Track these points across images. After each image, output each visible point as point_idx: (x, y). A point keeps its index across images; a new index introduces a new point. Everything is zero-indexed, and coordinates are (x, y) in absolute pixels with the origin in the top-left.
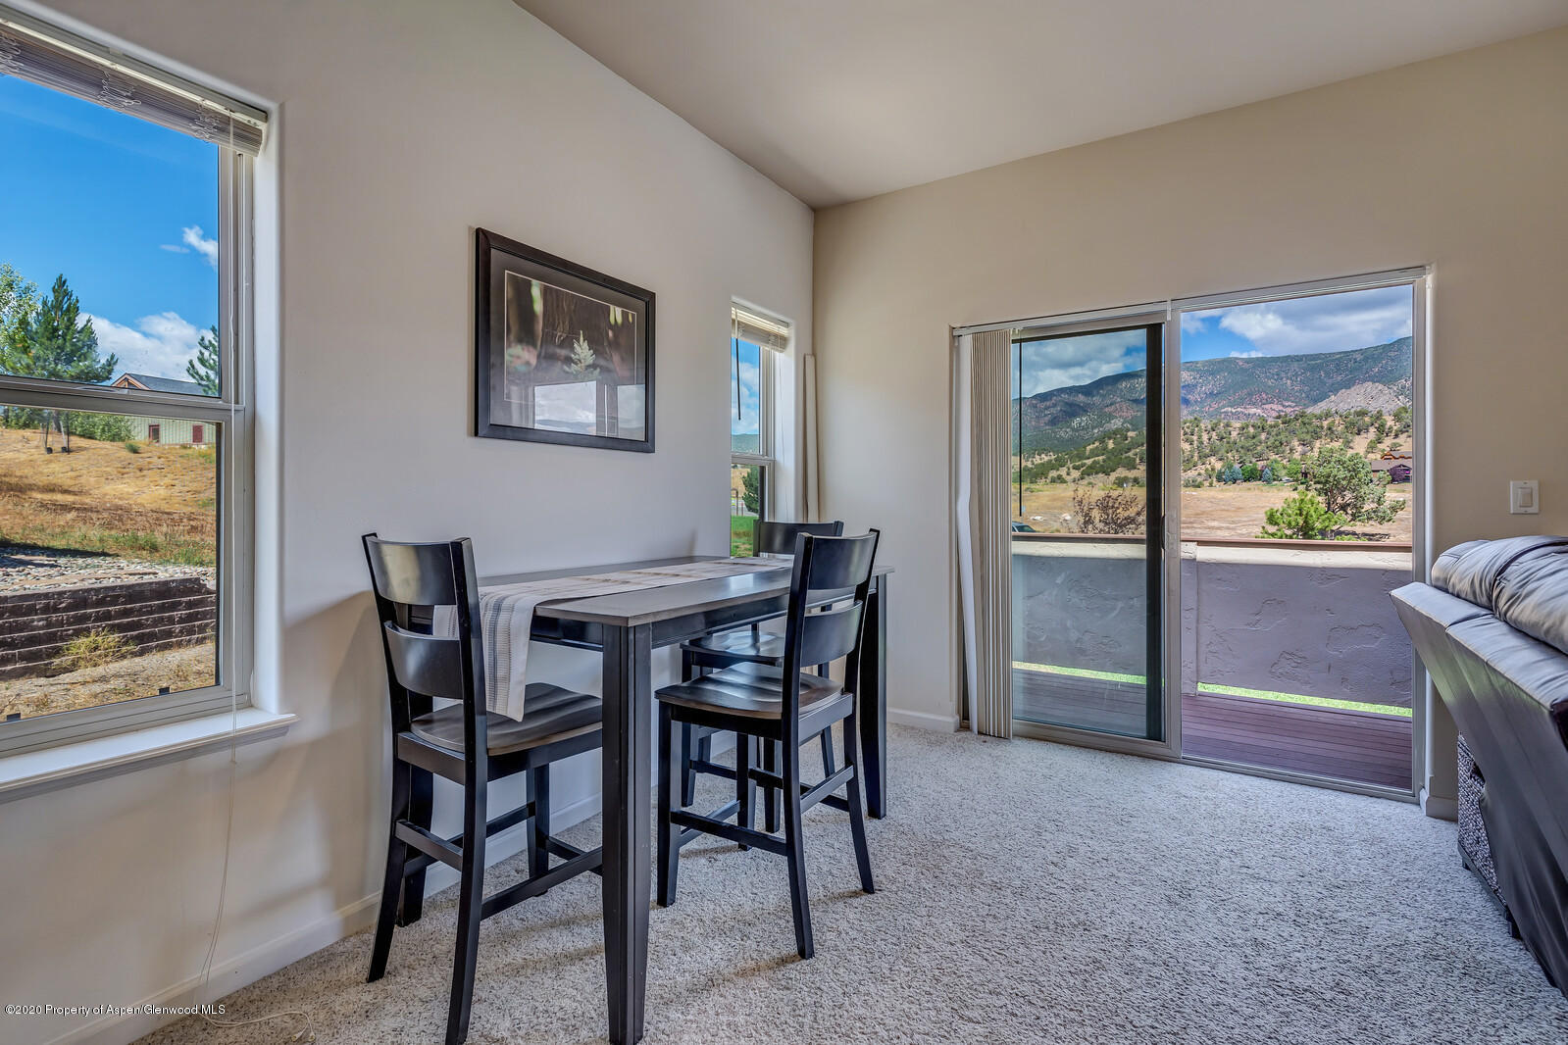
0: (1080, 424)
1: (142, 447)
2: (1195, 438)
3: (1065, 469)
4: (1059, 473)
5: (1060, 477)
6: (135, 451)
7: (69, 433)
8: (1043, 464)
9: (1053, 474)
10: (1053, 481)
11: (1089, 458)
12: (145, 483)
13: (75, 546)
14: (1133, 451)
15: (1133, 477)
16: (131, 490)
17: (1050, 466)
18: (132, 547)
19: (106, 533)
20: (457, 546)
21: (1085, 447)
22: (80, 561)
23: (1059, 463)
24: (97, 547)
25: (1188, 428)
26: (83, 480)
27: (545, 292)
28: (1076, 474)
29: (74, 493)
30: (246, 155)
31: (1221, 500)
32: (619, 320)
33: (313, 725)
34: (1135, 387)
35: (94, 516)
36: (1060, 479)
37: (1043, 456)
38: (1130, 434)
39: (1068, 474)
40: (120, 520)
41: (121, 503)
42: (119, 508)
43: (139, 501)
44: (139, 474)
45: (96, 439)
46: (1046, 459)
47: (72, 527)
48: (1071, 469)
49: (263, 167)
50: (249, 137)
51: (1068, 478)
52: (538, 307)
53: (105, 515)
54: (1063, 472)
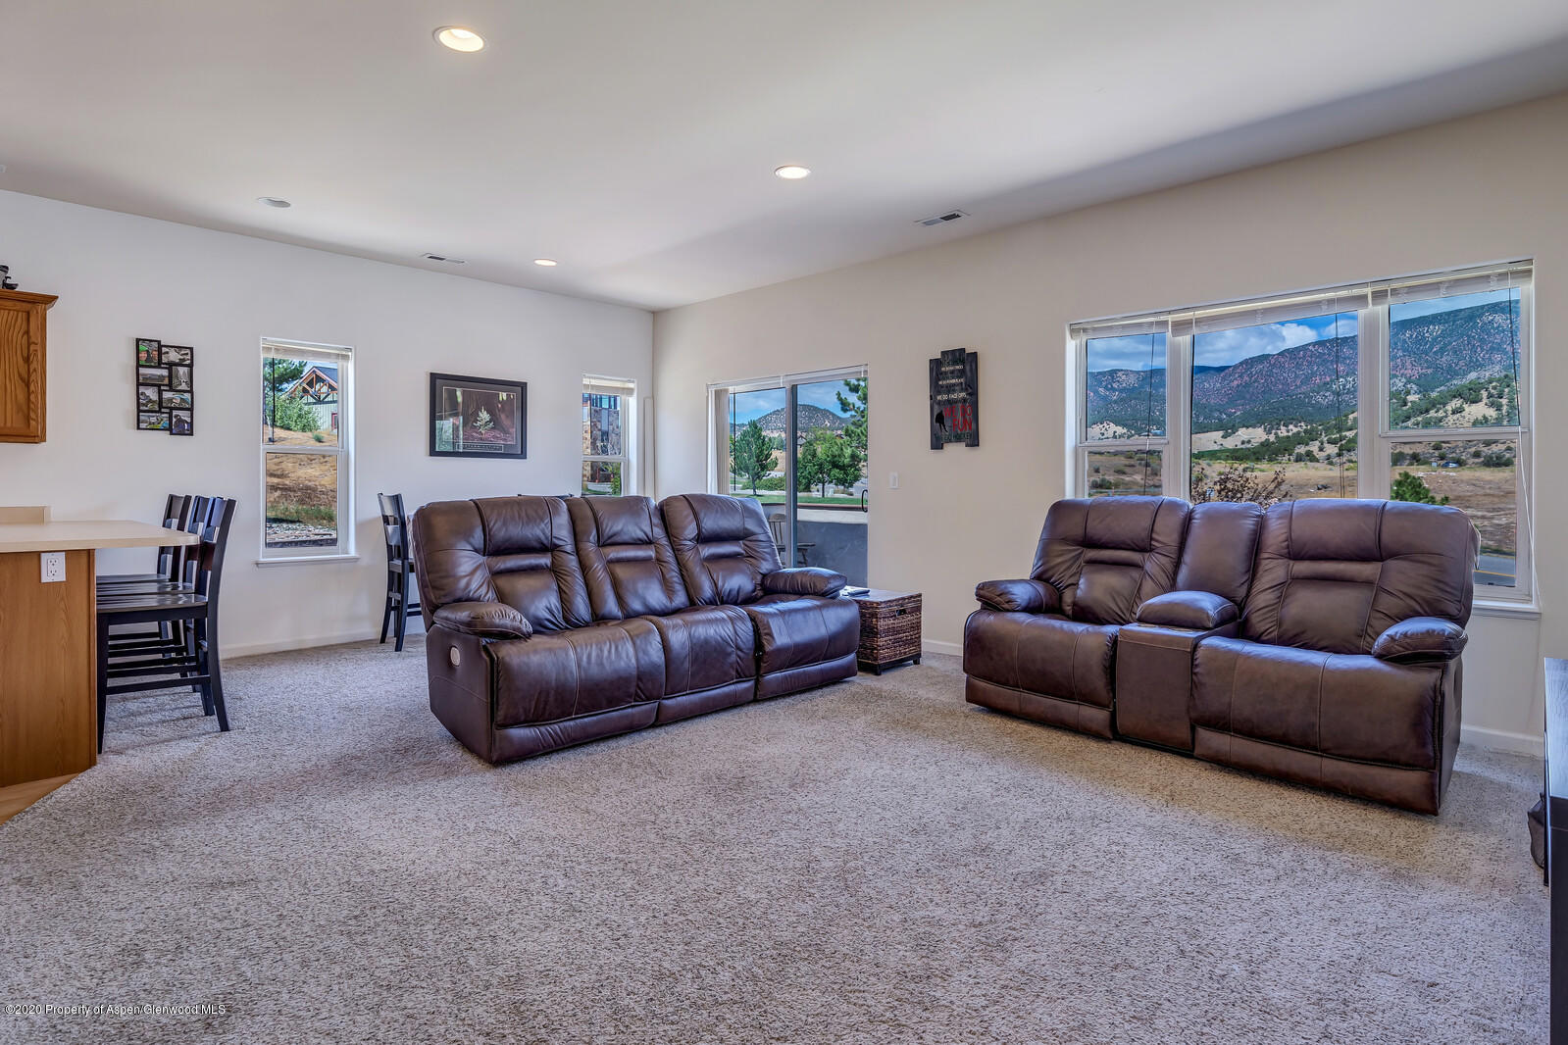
0: (1344, 386)
1: (325, 437)
2: (1504, 401)
3: (1317, 443)
4: (1308, 448)
5: (1309, 454)
6: (319, 440)
7: (273, 425)
8: (1288, 437)
9: (1301, 449)
10: (1299, 459)
11: (1351, 430)
12: (327, 467)
13: (281, 516)
14: (1413, 420)
15: (1411, 452)
16: (317, 474)
17: (1298, 440)
18: (317, 518)
19: (300, 507)
20: (397, 496)
21: (1346, 416)
22: (285, 525)
23: (1311, 436)
24: (295, 517)
25: (1494, 388)
26: (283, 465)
27: (463, 393)
28: (1332, 450)
29: (278, 476)
30: (345, 364)
31: (1490, 482)
32: (505, 398)
33: (365, 561)
34: (1424, 337)
35: (292, 494)
36: (1310, 457)
37: (1291, 427)
38: (1410, 398)
39: (1321, 449)
40: (309, 497)
41: (310, 484)
42: (308, 488)
43: (322, 483)
44: (322, 460)
45: (291, 430)
46: (1295, 430)
47: (278, 502)
48: (1326, 445)
49: (351, 366)
50: (346, 357)
51: (1320, 455)
52: (460, 399)
53: (299, 494)
54: (1314, 447)
